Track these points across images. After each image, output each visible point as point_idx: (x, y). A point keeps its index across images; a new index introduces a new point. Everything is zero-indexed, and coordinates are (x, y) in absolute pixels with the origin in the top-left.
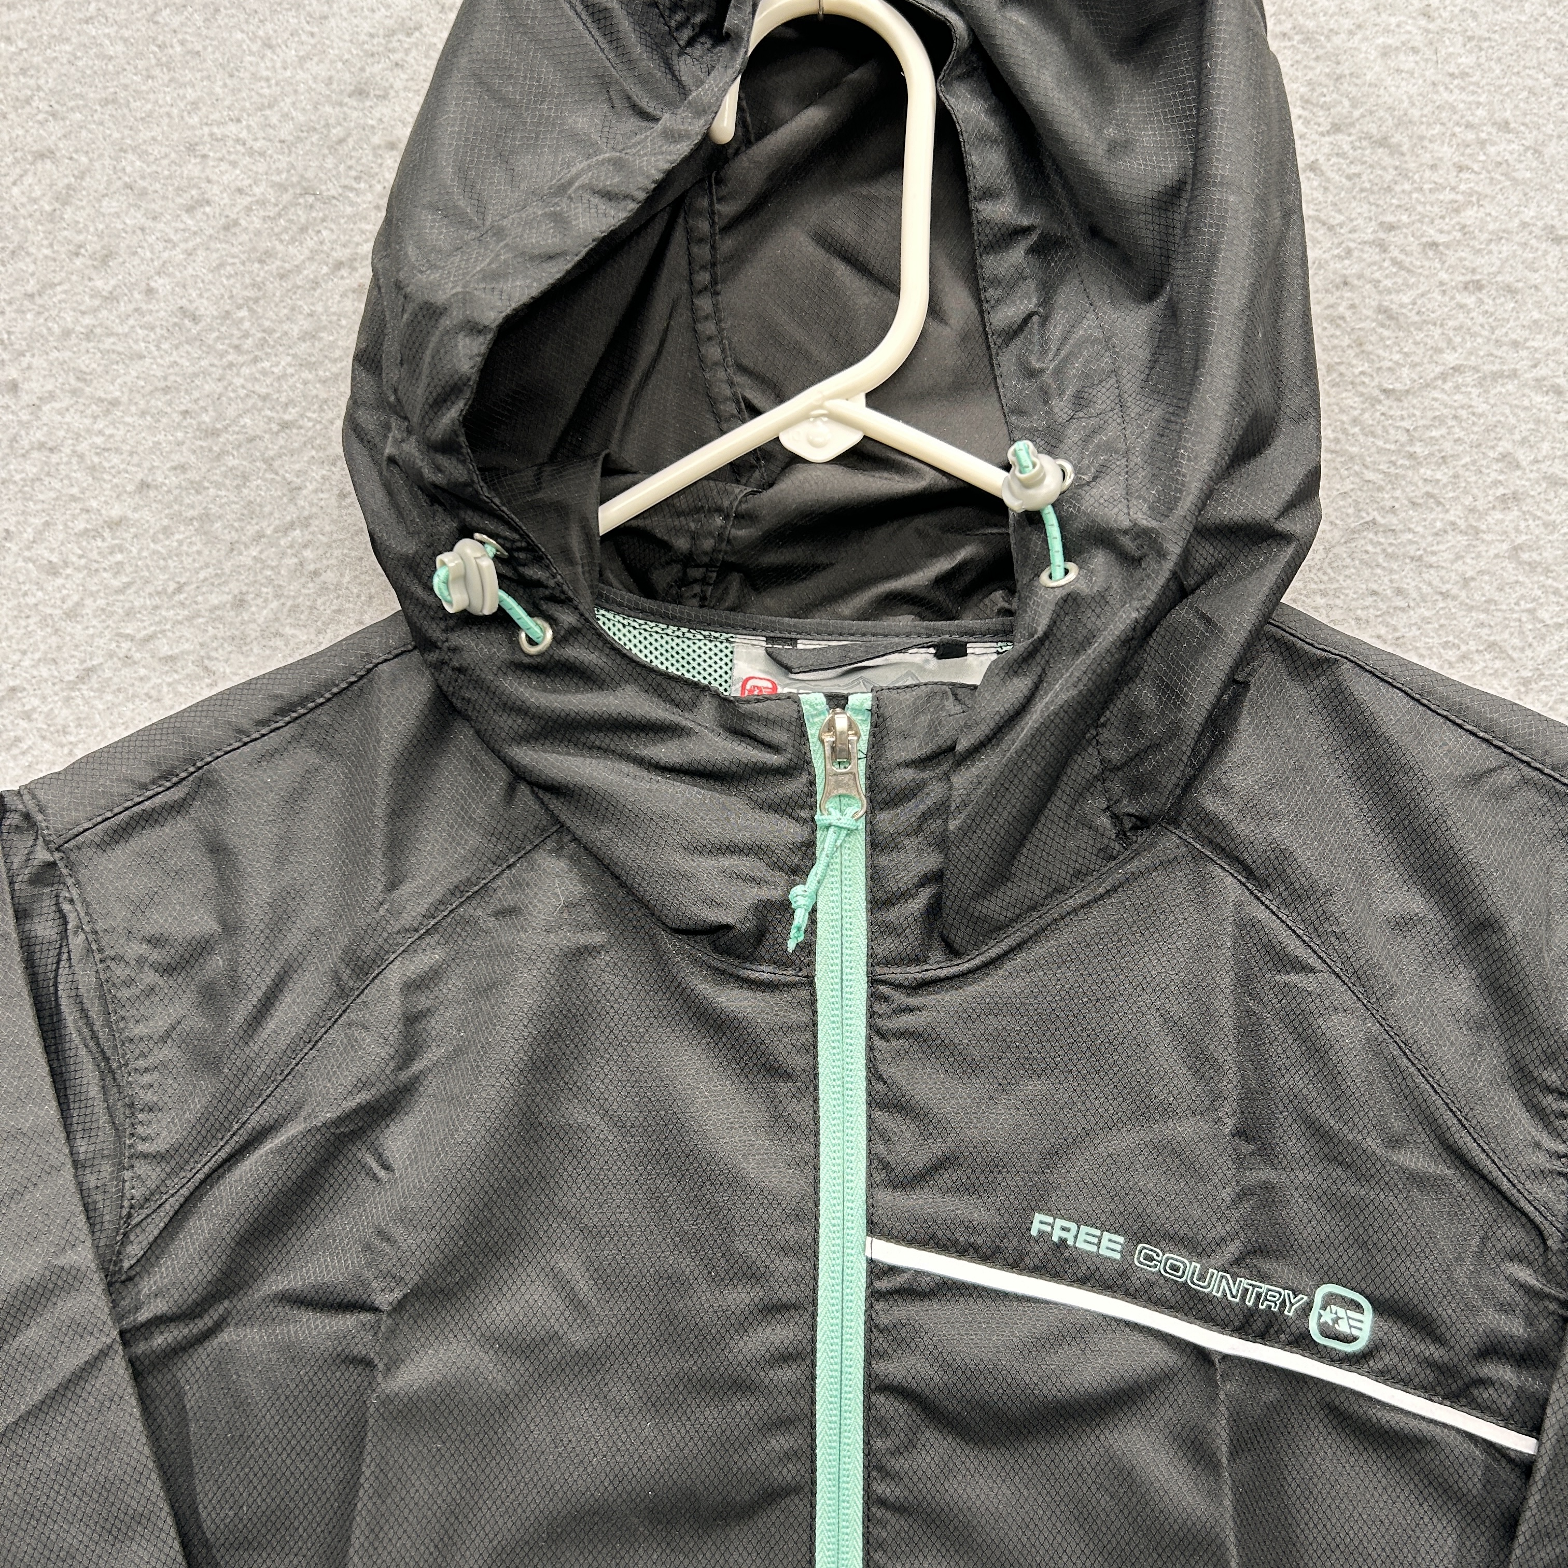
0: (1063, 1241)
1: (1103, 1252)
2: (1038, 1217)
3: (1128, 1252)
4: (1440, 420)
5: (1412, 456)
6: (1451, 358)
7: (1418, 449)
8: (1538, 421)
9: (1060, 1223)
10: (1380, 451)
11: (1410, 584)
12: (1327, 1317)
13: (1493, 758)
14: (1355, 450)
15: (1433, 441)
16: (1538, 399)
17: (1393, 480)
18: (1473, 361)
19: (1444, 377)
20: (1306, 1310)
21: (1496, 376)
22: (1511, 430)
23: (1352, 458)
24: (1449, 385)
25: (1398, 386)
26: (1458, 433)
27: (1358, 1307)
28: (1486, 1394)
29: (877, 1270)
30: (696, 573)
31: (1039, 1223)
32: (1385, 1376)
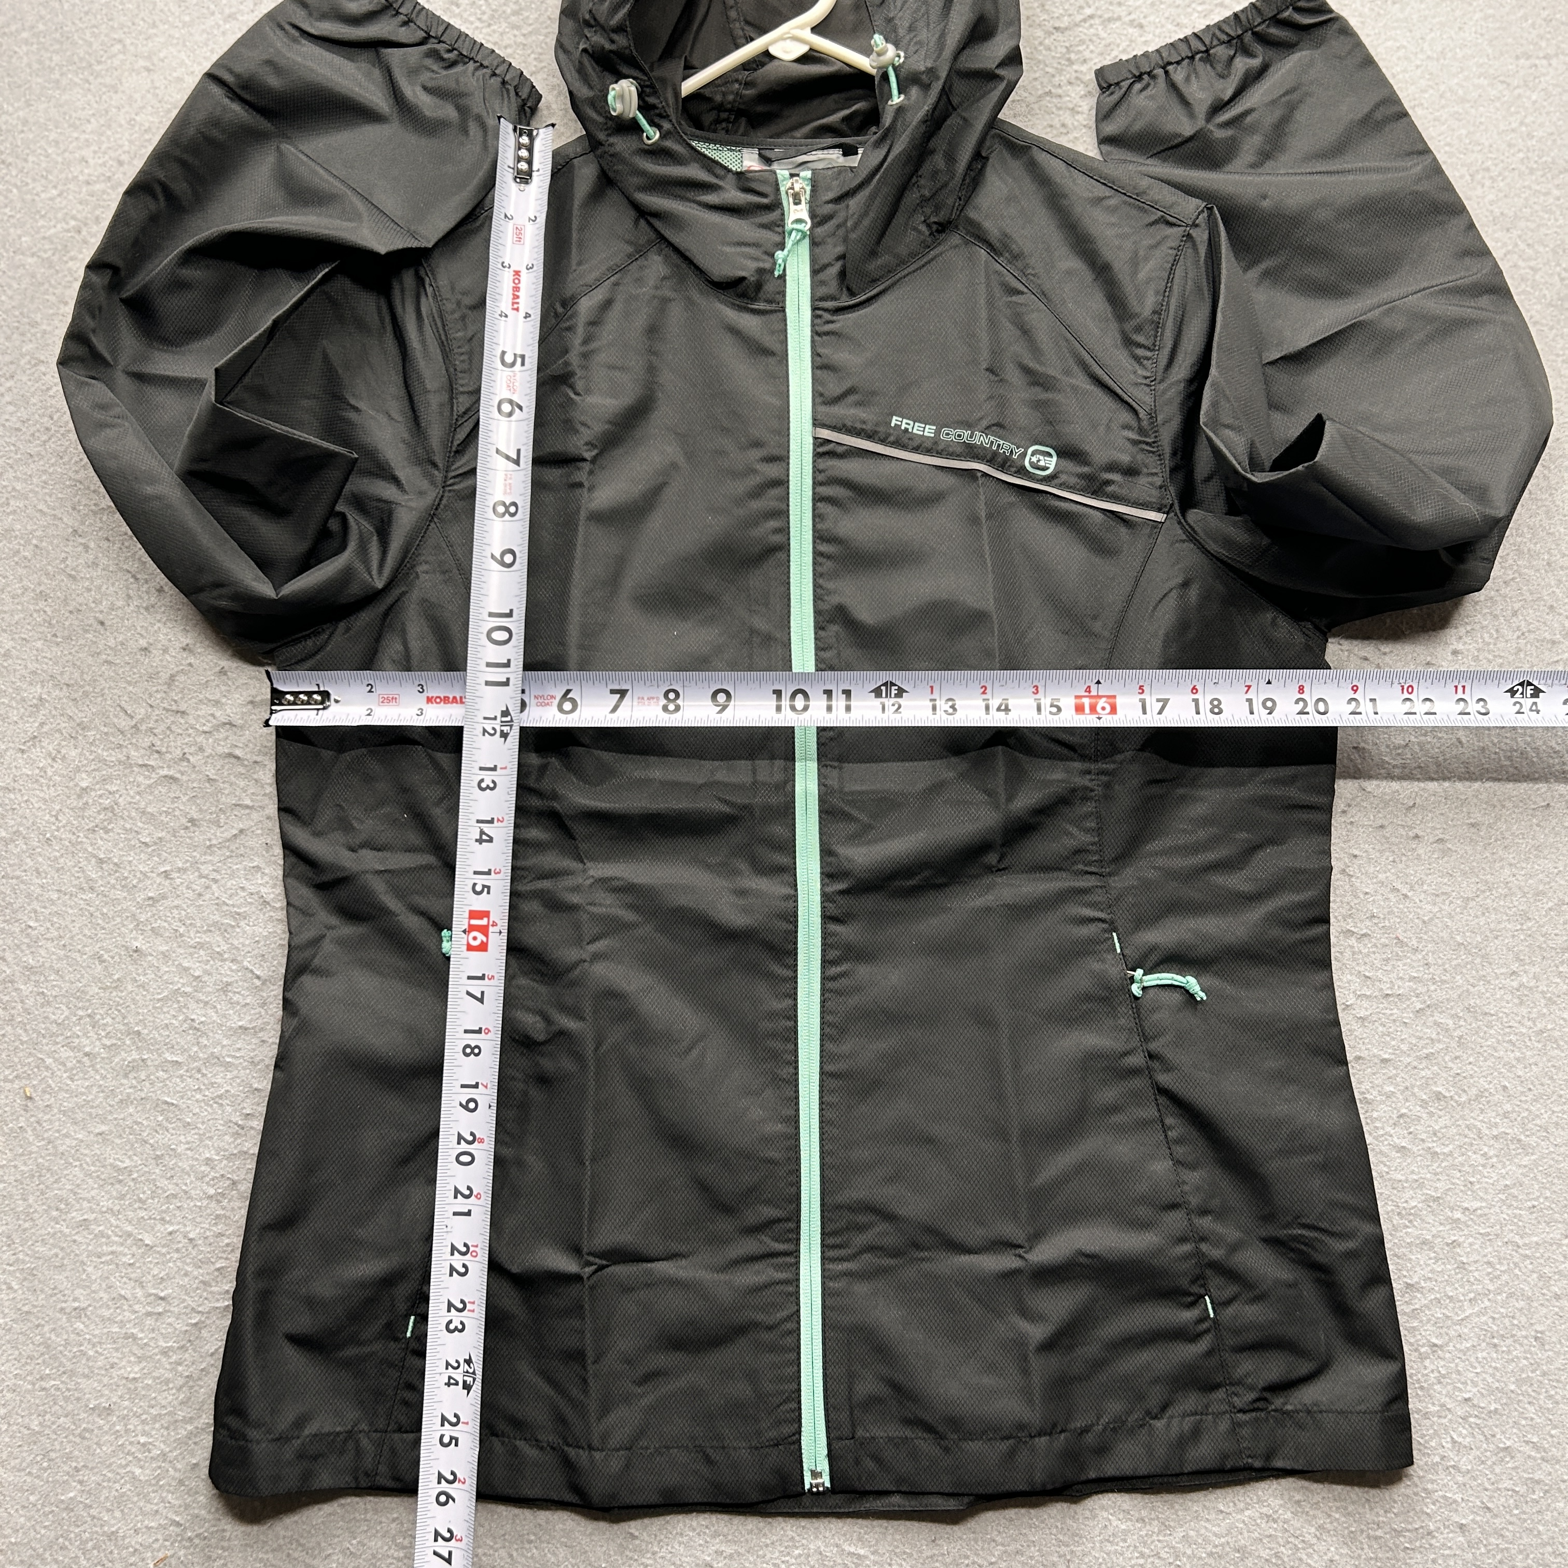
0: (906, 430)
1: (926, 434)
2: (895, 418)
3: (937, 432)
4: (1082, 42)
5: (1069, 60)
6: (1088, 11)
7: (1073, 56)
8: (1131, 41)
9: (905, 421)
10: (1054, 57)
11: (1069, 121)
12: (1034, 459)
13: (1108, 192)
14: (1041, 58)
15: (1079, 52)
16: (1131, 30)
17: (1060, 71)
18: (1099, 13)
19: (1084, 20)
20: (1024, 455)
21: (1109, 20)
22: (1118, 46)
23: (1039, 62)
24: (1087, 25)
25: (1062, 25)
26: (1091, 47)
27: (1050, 455)
28: (1110, 489)
29: (818, 442)
30: (724, 115)
31: (895, 421)
32: (1061, 486)
